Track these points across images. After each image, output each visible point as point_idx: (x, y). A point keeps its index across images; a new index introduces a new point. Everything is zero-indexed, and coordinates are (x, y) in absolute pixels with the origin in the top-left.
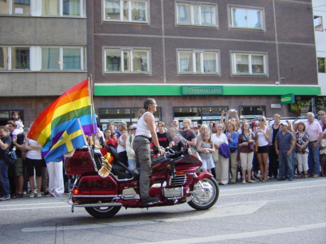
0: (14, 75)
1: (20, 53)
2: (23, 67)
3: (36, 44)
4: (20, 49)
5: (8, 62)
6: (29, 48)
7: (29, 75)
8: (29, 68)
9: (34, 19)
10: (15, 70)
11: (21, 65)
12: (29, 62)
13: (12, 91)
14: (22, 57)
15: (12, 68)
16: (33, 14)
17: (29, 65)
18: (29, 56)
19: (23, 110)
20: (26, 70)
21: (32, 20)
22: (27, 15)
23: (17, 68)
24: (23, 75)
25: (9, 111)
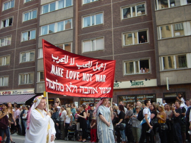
0: (178, 72)
1: (181, 58)
2: (183, 66)
3: (189, 52)
4: (180, 56)
5: (174, 64)
6: (186, 55)
7: (187, 71)
8: (187, 66)
9: (187, 37)
10: (179, 69)
11: (182, 65)
12: (187, 63)
13: (178, 81)
14: (182, 61)
15: (177, 67)
16: (186, 35)
17: (187, 65)
18: (186, 59)
19: (185, 92)
20: (185, 68)
21: (186, 38)
22: (182, 35)
23: (180, 67)
24: (183, 71)
25: (177, 93)
